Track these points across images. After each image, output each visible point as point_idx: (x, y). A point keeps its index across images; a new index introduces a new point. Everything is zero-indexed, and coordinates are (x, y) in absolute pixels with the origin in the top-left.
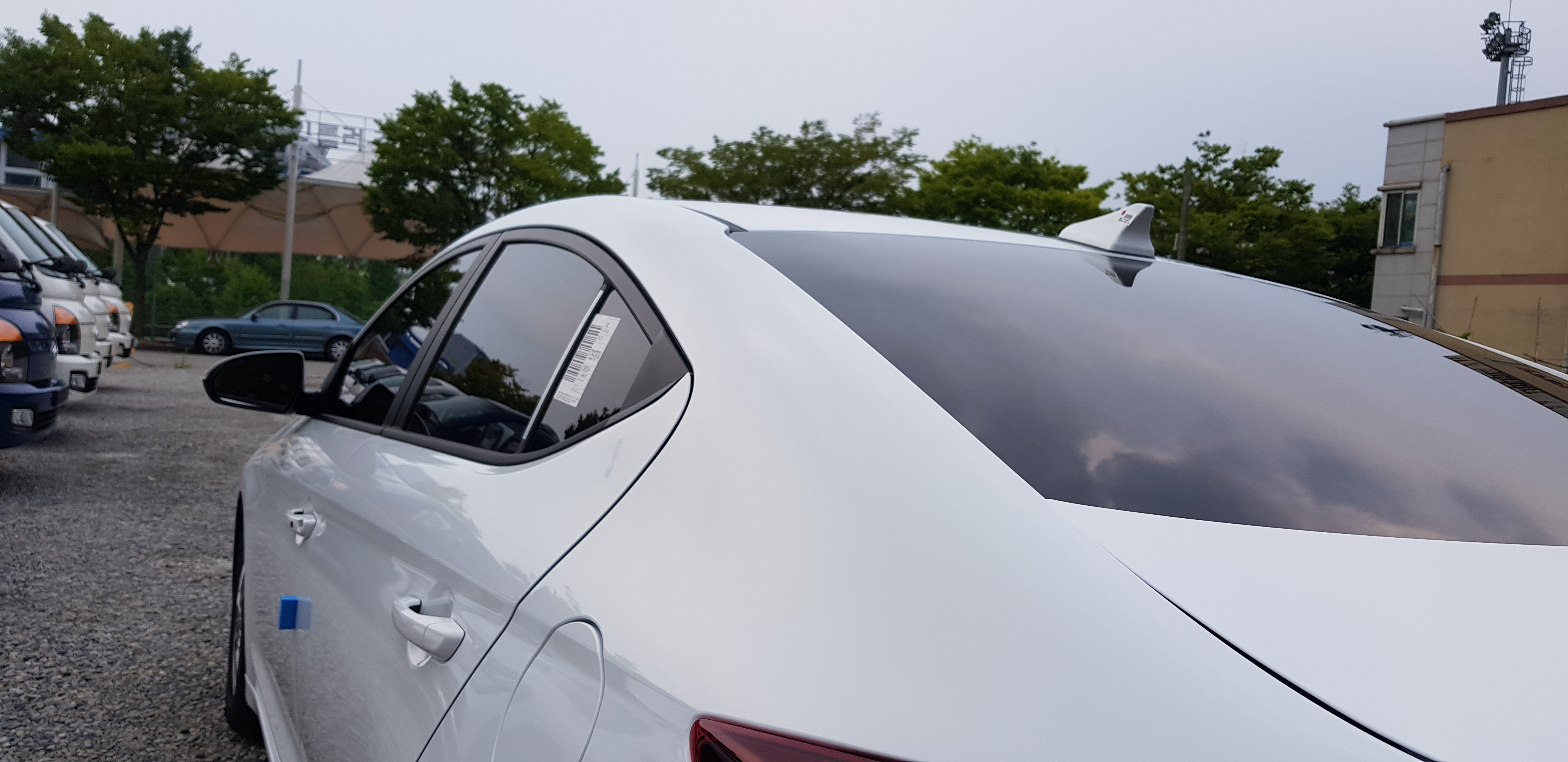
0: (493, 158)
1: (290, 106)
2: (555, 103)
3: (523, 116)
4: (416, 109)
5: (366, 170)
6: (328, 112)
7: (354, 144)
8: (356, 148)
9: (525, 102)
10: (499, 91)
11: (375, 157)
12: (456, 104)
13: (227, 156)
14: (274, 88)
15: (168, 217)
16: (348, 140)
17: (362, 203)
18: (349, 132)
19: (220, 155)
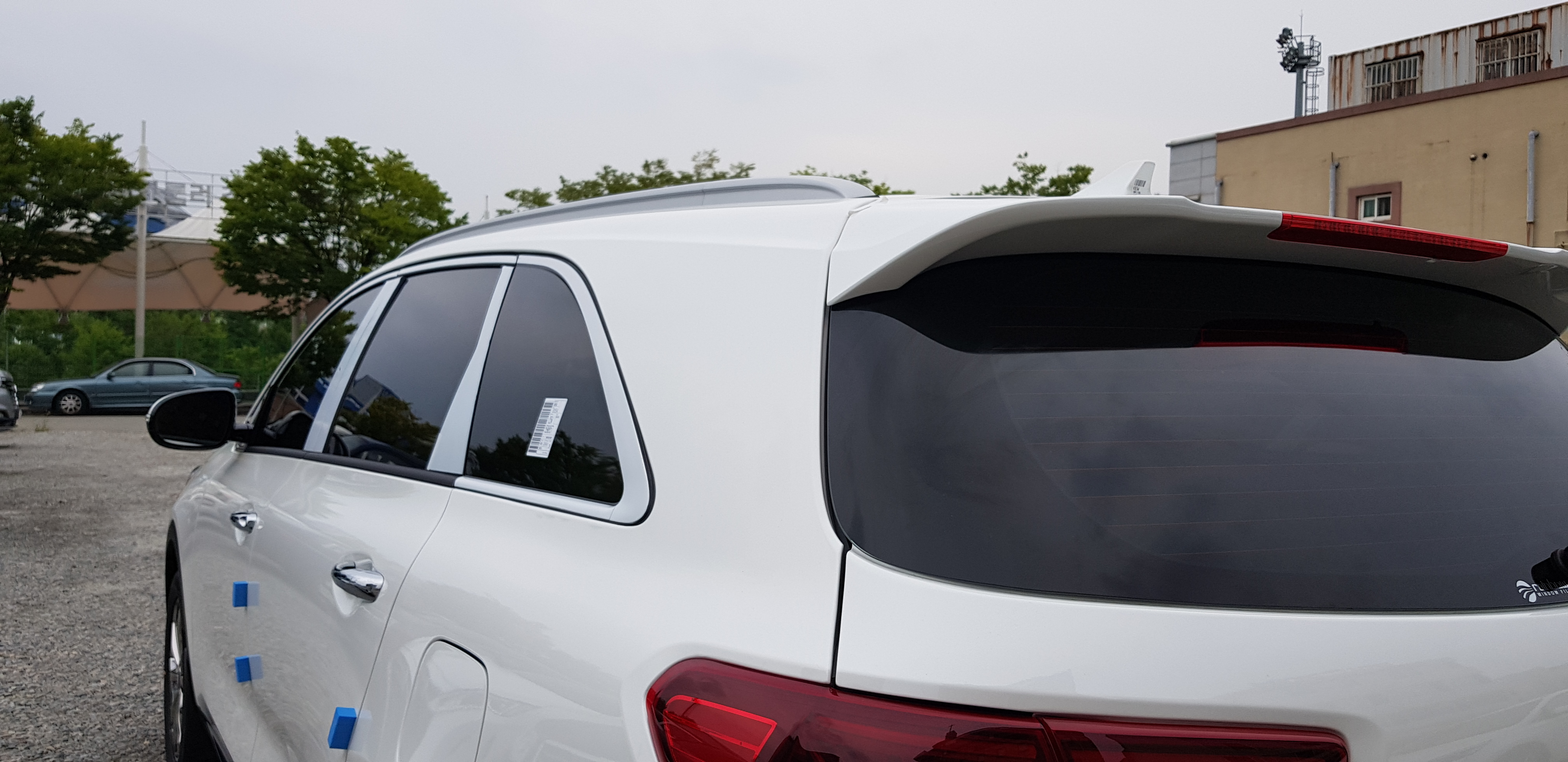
0: (341, 210)
1: (136, 169)
2: (400, 154)
3: (369, 167)
4: (263, 165)
5: (215, 227)
6: (175, 171)
7: (203, 201)
8: (205, 204)
9: (370, 153)
10: (344, 144)
11: (224, 214)
12: (302, 159)
13: (75, 221)
14: (118, 151)
15: (17, 283)
16: (196, 197)
17: (212, 259)
18: (197, 190)
19: (68, 220)
